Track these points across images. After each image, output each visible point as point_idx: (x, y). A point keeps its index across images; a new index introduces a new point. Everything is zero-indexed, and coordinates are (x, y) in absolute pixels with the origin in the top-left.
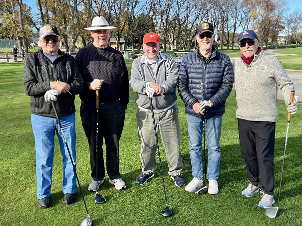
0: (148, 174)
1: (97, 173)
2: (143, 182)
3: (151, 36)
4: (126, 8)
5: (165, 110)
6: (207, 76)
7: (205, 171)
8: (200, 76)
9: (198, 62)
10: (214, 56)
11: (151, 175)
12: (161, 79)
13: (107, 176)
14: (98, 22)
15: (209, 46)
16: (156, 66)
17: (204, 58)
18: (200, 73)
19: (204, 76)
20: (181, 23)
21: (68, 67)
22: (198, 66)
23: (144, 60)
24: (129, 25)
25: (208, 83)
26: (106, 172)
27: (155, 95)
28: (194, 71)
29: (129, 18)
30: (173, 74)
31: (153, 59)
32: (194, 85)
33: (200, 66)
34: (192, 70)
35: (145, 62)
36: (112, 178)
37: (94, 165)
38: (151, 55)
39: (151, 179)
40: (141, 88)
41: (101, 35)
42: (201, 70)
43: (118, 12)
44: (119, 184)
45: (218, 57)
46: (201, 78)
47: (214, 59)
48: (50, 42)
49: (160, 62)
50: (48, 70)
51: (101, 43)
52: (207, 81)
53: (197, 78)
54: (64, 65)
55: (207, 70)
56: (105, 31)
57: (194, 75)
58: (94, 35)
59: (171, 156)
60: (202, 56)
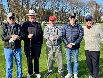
0: (50, 72)
1: (30, 72)
2: (48, 75)
3: (52, 17)
4: (42, 7)
5: (57, 46)
6: (73, 33)
7: (72, 71)
8: (71, 33)
9: (70, 28)
10: (76, 25)
11: (51, 72)
12: (56, 34)
13: (34, 72)
14: (31, 12)
15: (74, 22)
16: (54, 29)
17: (72, 26)
18: (70, 32)
19: (72, 33)
20: (63, 12)
21: (19, 29)
22: (69, 29)
23: (49, 27)
24: (43, 13)
25: (74, 36)
26: (34, 71)
27: (53, 40)
28: (68, 31)
29: (43, 10)
30: (60, 32)
31: (53, 26)
32: (68, 37)
33: (70, 29)
34: (67, 31)
35: (50, 27)
36: (36, 74)
37: (29, 68)
38: (52, 25)
39: (51, 74)
40: (48, 38)
41: (32, 17)
42: (71, 31)
43: (39, 8)
44: (39, 76)
45: (77, 26)
46: (71, 34)
47: (76, 27)
48: (11, 19)
49: (55, 28)
50: (11, 30)
51: (32, 20)
52: (73, 35)
53: (69, 34)
54: (17, 28)
55: (73, 31)
56: (34, 15)
57: (68, 33)
58: (30, 17)
59: (59, 65)
60: (71, 25)
